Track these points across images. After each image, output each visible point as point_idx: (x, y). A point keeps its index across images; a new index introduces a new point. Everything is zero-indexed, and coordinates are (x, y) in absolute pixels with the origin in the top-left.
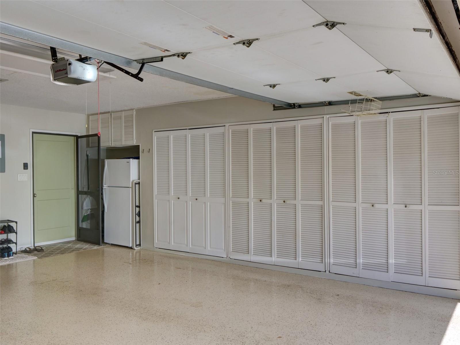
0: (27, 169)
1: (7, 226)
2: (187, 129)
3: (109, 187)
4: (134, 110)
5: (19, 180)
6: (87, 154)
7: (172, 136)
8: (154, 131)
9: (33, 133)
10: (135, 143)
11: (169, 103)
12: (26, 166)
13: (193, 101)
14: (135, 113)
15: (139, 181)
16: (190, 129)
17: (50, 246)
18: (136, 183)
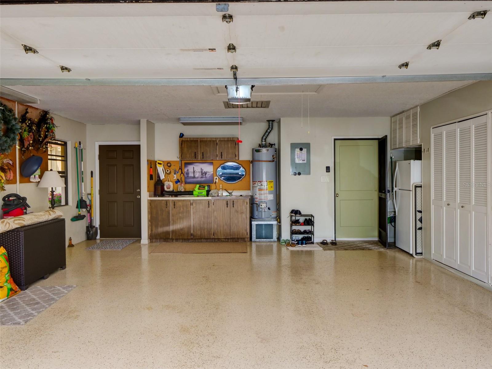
0: (329, 172)
1: (308, 219)
2: (456, 122)
3: (400, 190)
4: (418, 107)
5: (322, 181)
6: (390, 156)
7: (445, 132)
8: (432, 128)
9: (335, 140)
10: (418, 143)
11: (441, 95)
12: (328, 169)
13: (460, 88)
14: (419, 110)
15: (421, 184)
16: (459, 122)
17: (353, 242)
18: (417, 186)
